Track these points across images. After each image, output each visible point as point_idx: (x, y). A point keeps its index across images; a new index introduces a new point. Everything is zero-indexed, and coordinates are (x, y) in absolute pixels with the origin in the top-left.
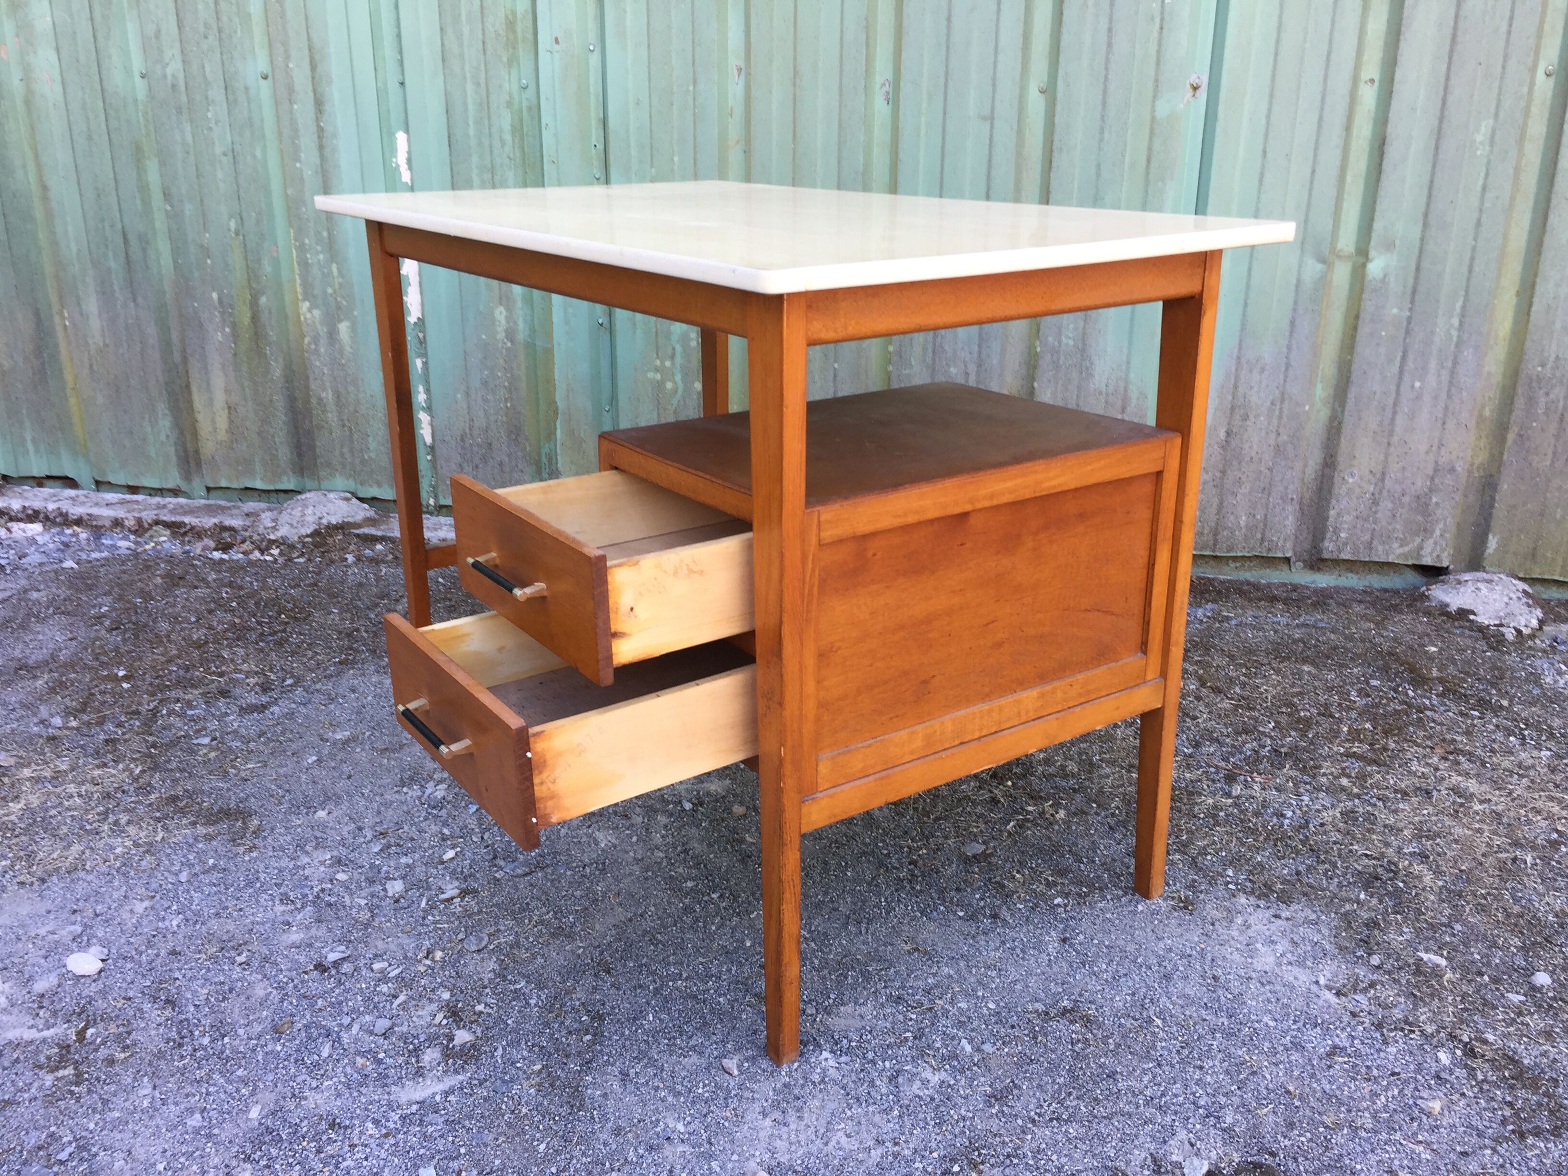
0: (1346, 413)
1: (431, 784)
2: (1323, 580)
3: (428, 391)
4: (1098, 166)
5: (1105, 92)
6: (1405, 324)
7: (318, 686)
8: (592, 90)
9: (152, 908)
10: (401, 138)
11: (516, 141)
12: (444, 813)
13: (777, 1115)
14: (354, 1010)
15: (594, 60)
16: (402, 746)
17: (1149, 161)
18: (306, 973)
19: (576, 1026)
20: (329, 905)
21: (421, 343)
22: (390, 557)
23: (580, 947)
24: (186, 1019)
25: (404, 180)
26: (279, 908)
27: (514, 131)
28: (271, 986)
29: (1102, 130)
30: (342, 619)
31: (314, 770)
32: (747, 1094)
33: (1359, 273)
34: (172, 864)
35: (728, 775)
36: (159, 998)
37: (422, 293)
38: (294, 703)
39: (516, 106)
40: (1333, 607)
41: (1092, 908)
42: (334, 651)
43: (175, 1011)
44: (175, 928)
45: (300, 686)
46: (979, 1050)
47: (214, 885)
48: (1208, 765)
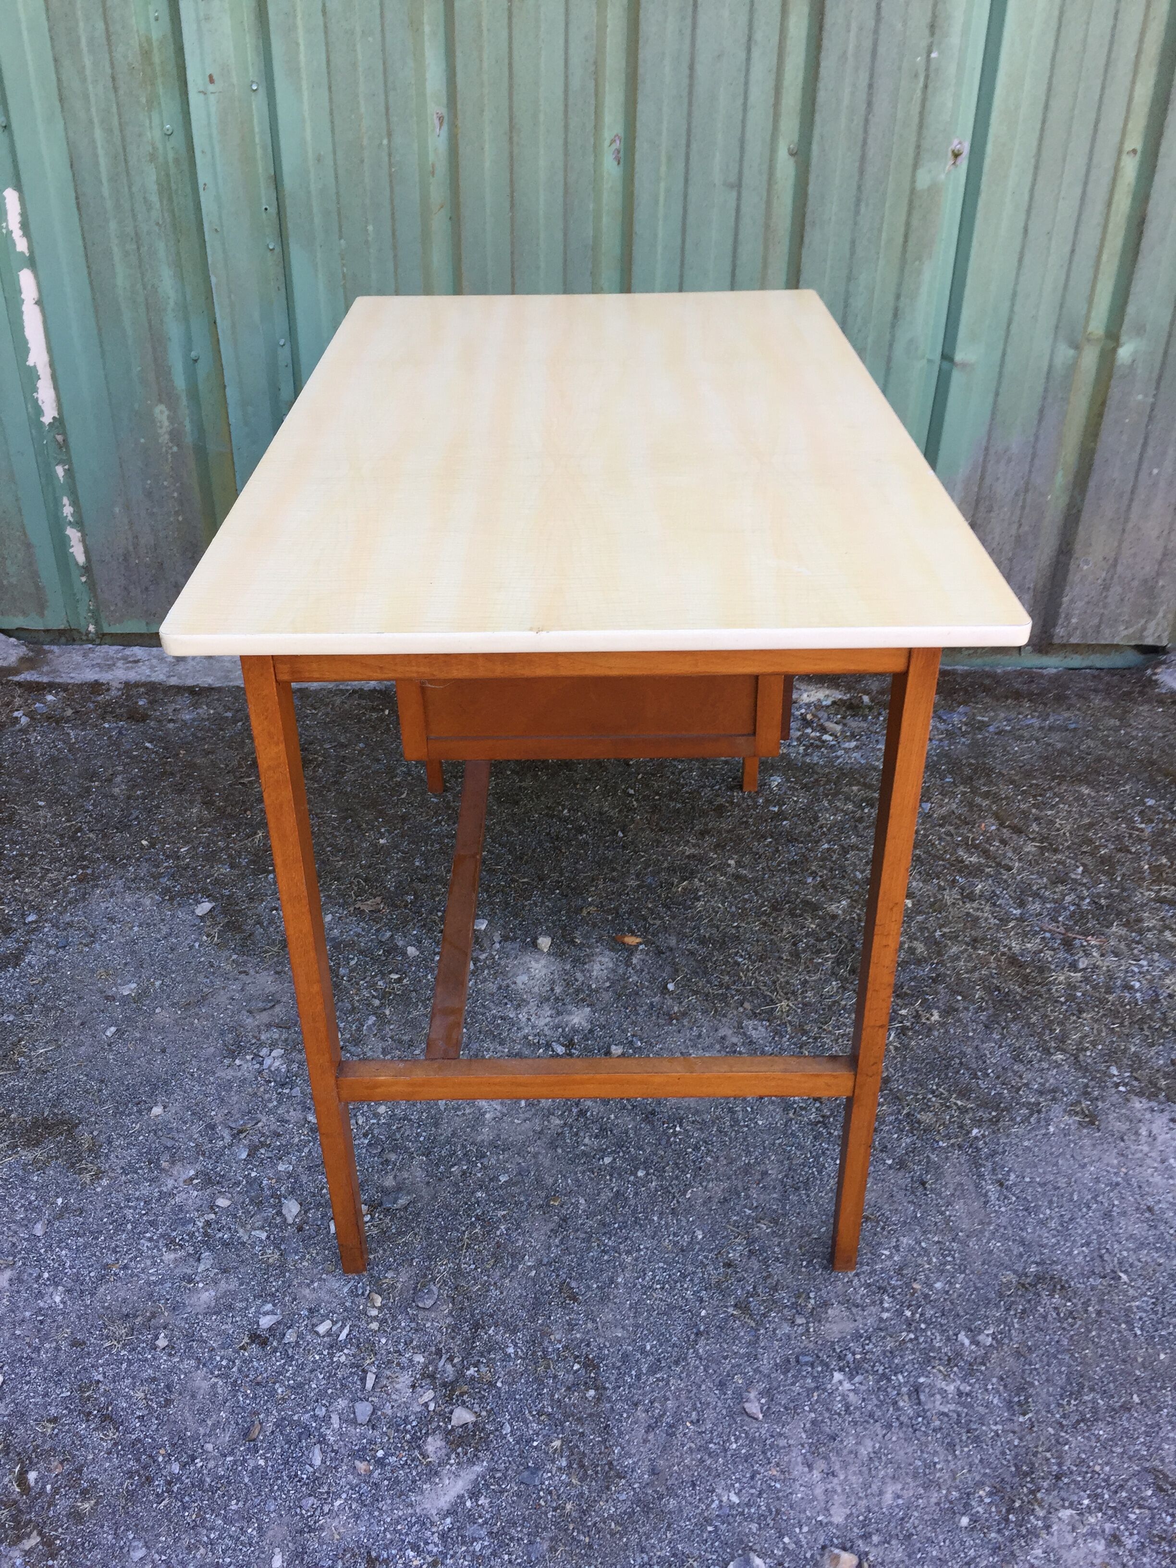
0: (1086, 501)
1: (264, 1052)
2: (1051, 663)
3: (75, 503)
4: (853, 243)
5: (863, 158)
6: (1148, 410)
8: (257, 140)
9: (20, 1280)
10: (11, 198)
11: (165, 202)
12: (297, 1091)
13: (821, 1464)
14: (322, 1394)
15: (259, 103)
16: (204, 998)
17: (906, 237)
18: (243, 1348)
19: (571, 1378)
20: (226, 1244)
21: (61, 447)
23: (530, 1268)
24: (138, 1440)
25: (19, 248)
26: (169, 1257)
27: (160, 193)
28: (212, 1373)
29: (858, 201)
30: (55, 815)
31: (119, 1046)
32: (782, 1442)
33: (1107, 357)
34: (13, 1211)
35: (583, 1000)
36: (90, 1413)
37: (56, 388)
38: (49, 946)
39: (161, 159)
40: (1074, 700)
41: (1008, 1136)
42: (65, 864)
43: (117, 1429)
44: (61, 1306)
45: (46, 921)
46: (977, 1344)
47: (78, 1235)
48: (1042, 929)
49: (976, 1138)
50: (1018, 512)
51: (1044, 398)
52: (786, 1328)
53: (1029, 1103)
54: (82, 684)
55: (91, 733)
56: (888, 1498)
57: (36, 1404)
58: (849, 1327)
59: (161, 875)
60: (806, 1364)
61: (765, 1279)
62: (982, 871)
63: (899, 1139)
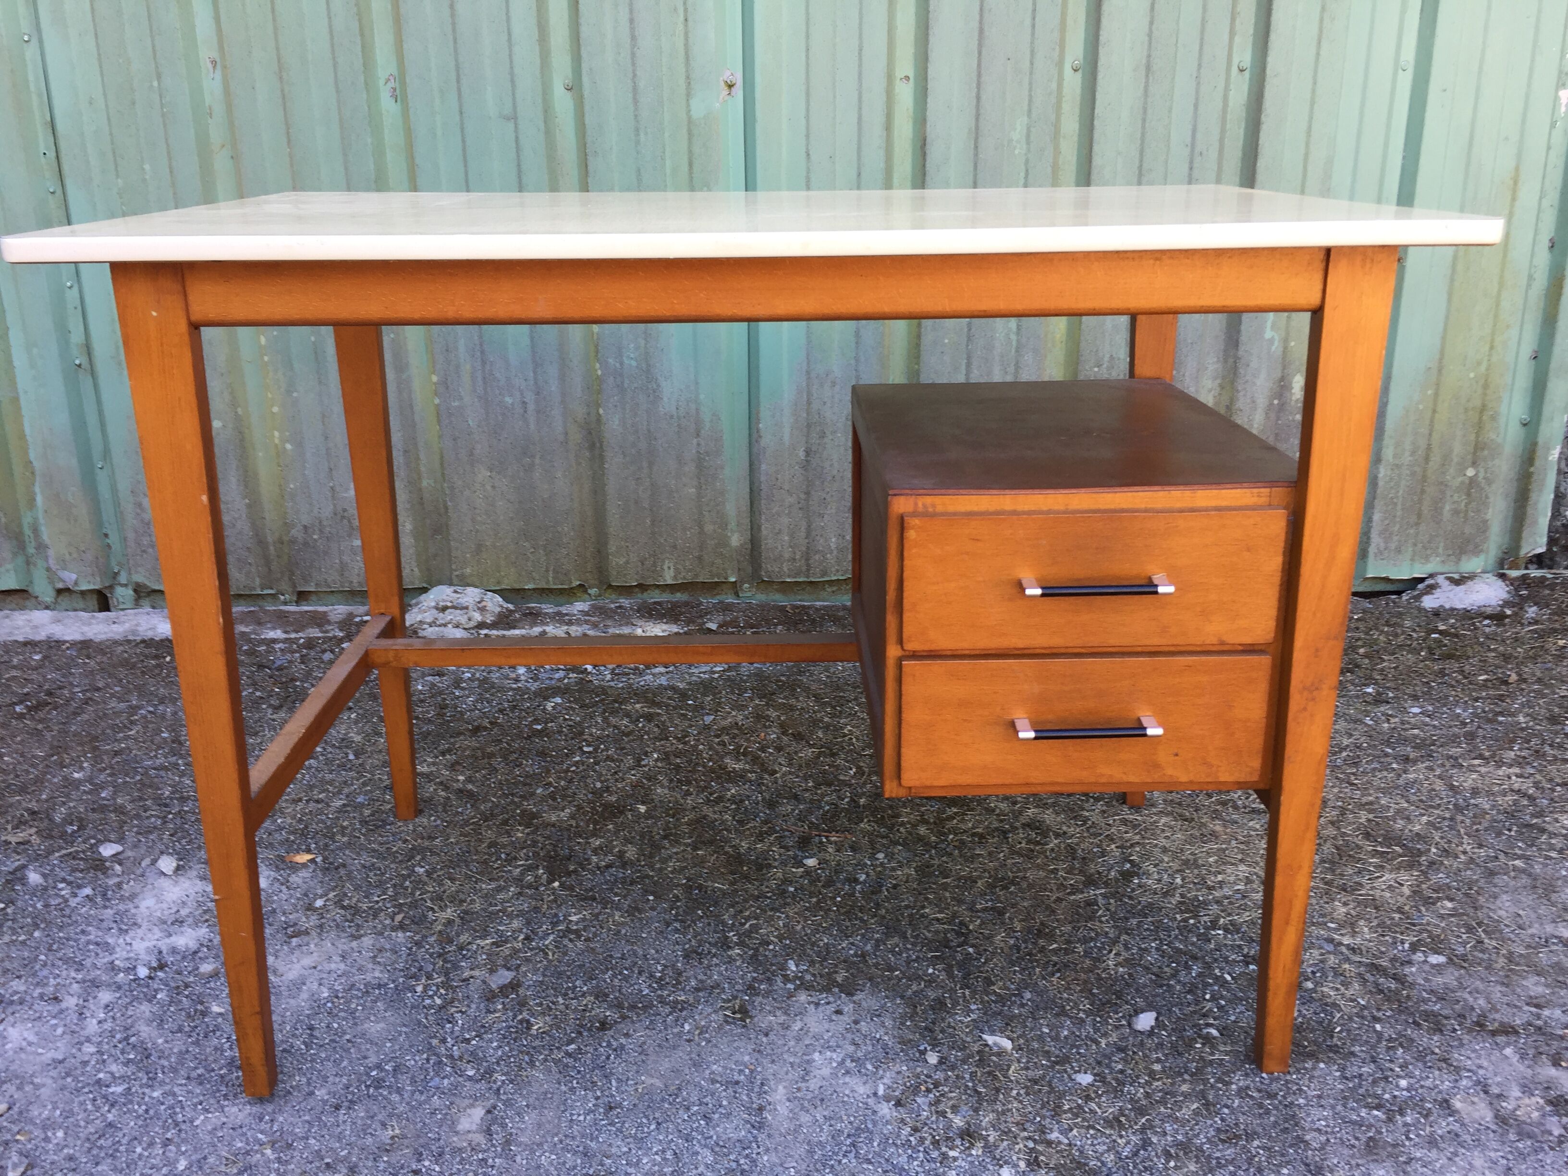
4: (639, 171)
5: (635, 89)
15: (30, 53)
17: (691, 165)
29: (637, 130)
62: (743, 777)
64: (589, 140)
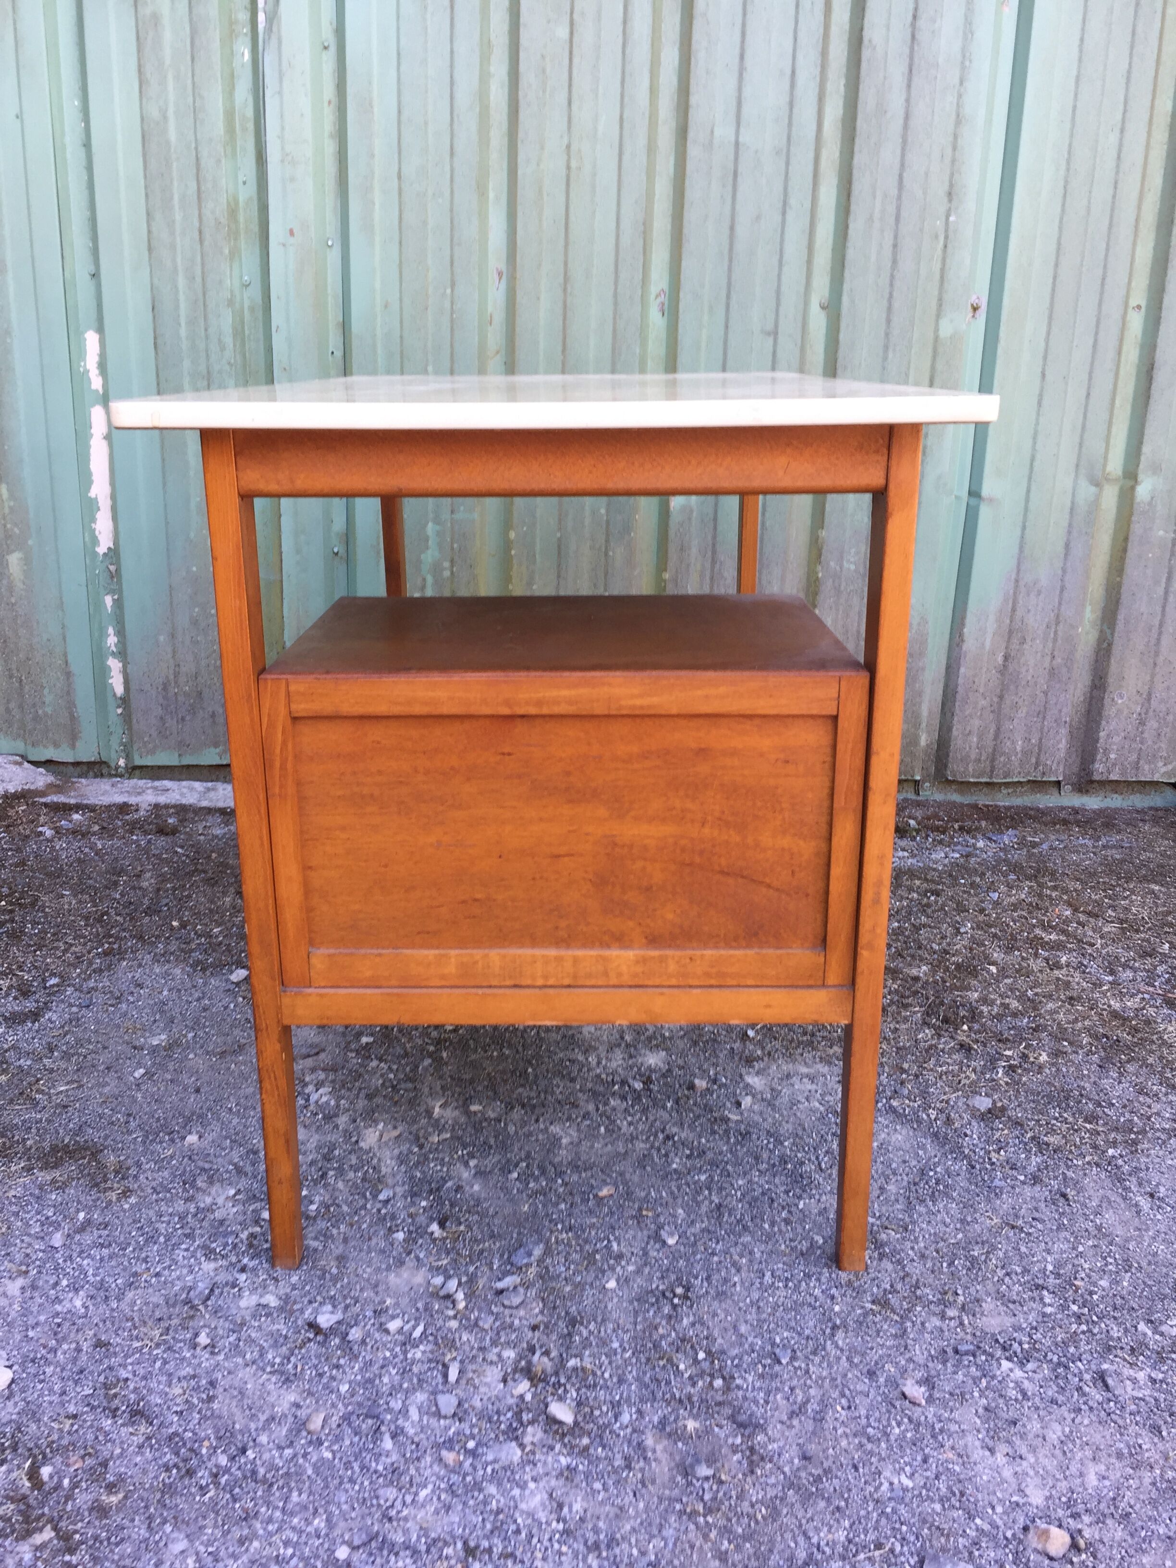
0: (1116, 635)
1: (310, 1089)
2: (1093, 802)
3: (121, 633)
5: (890, 309)
6: (1170, 545)
7: (91, 983)
8: (329, 291)
10: (92, 339)
11: (238, 345)
13: (1004, 1448)
14: (396, 1388)
15: (334, 257)
16: (241, 1047)
18: (299, 1346)
21: (112, 577)
22: (96, 828)
24: (176, 1434)
25: (94, 387)
26: (208, 1267)
27: (235, 336)
28: (264, 1370)
29: (886, 348)
30: (80, 902)
31: (148, 1086)
32: (954, 1427)
33: (1127, 496)
34: (28, 1225)
35: (657, 1046)
36: (117, 1409)
37: (115, 519)
38: (71, 1005)
39: (237, 306)
40: (1123, 826)
41: (1148, 1156)
42: (90, 940)
43: (151, 1424)
44: (83, 1310)
45: (69, 986)
46: (1162, 1334)
47: (102, 1246)
48: (1139, 991)
49: (1113, 1157)
50: (1050, 645)
51: (1069, 533)
52: (936, 1322)
53: (1164, 1129)
54: (110, 806)
55: (118, 843)
56: (1092, 1480)
57: (51, 1403)
58: (1008, 1321)
59: (192, 951)
60: (967, 1353)
61: (903, 1279)
62: (1065, 947)
63: (1028, 1158)
64: (840, 354)
